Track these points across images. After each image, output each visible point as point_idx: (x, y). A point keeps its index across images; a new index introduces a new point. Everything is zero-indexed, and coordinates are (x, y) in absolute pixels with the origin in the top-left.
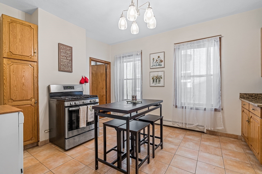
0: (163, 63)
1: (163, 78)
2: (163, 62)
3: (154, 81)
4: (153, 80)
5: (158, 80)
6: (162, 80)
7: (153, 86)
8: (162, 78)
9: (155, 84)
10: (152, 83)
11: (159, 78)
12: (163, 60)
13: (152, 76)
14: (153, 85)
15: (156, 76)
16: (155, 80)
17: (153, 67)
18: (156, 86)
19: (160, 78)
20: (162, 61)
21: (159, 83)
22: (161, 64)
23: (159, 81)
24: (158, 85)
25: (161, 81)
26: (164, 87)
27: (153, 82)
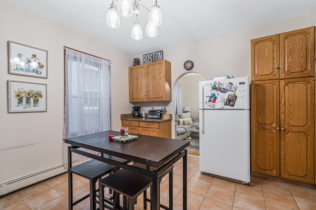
0: (43, 70)
1: (44, 96)
2: (45, 68)
3: (20, 101)
4: (19, 99)
5: (32, 100)
6: (42, 101)
7: (21, 111)
8: (41, 96)
9: (24, 106)
10: (17, 104)
11: (36, 97)
12: (45, 65)
13: (17, 90)
14: (21, 108)
15: (27, 91)
16: (24, 100)
17: (16, 72)
18: (30, 111)
19: (38, 96)
20: (43, 66)
21: (34, 106)
22: (39, 70)
23: (36, 102)
24: (32, 108)
25: (39, 102)
26: (46, 112)
27: (19, 103)
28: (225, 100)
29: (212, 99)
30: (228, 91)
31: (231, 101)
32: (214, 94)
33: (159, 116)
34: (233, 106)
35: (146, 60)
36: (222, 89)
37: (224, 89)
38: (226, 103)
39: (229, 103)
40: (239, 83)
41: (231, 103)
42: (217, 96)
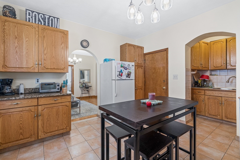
28: (127, 74)
29: (121, 73)
30: (128, 69)
31: (129, 75)
32: (121, 70)
33: (58, 89)
34: (129, 78)
35: (32, 17)
36: (125, 68)
37: (126, 67)
38: (127, 76)
39: (128, 76)
40: (132, 66)
41: (129, 76)
42: (123, 71)
